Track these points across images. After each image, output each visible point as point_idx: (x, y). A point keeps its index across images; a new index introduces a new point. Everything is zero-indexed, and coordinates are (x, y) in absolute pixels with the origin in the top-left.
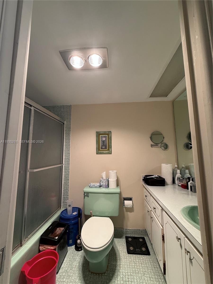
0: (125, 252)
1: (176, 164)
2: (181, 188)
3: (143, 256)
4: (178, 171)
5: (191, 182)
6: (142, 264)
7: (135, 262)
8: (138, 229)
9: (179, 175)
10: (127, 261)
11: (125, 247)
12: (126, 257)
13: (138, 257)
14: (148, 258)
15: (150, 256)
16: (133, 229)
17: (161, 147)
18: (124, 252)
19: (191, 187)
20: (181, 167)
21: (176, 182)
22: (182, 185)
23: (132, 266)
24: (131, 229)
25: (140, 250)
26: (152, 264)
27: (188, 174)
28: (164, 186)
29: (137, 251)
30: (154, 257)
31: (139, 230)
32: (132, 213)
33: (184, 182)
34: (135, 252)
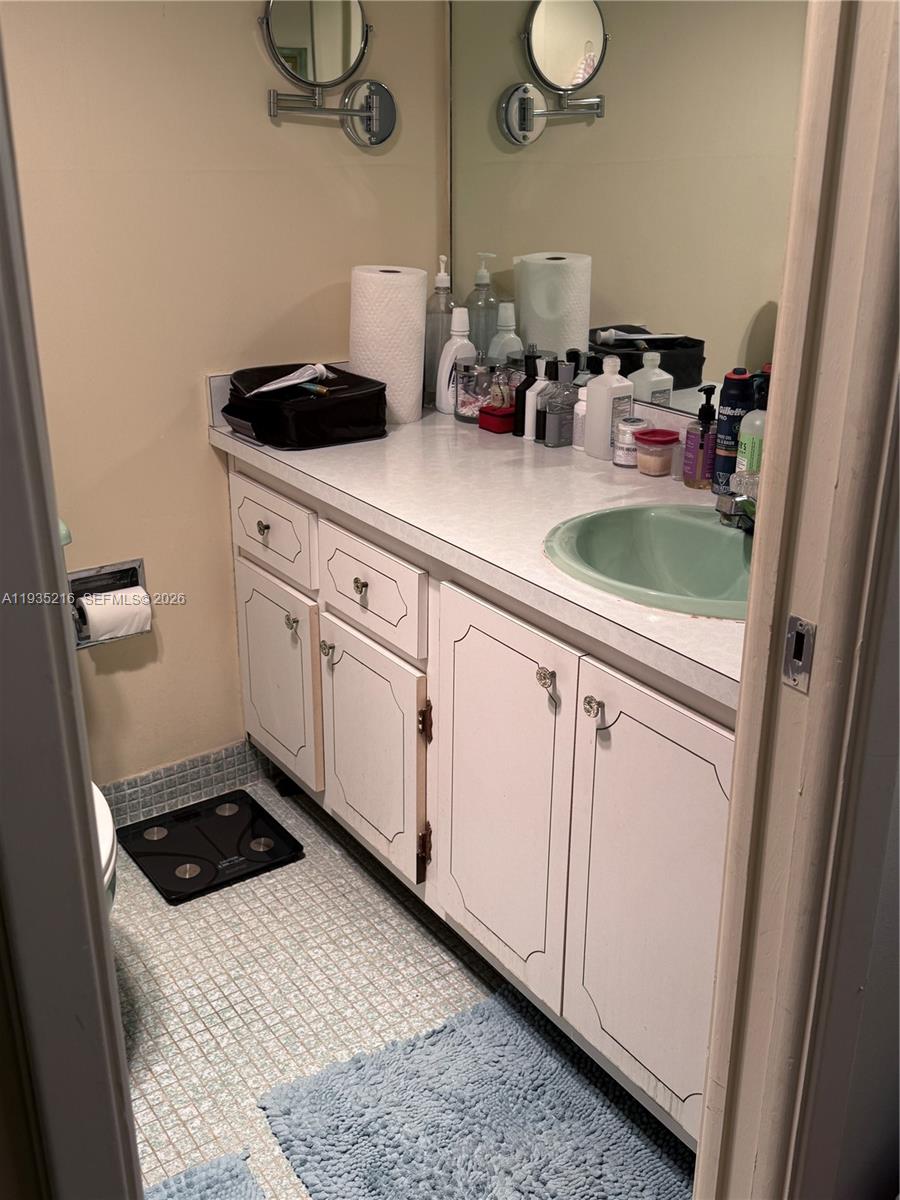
0: (150, 905)
1: (443, 266)
2: (474, 432)
3: (269, 878)
4: (460, 318)
5: (541, 382)
6: (276, 909)
7: (235, 920)
8: (191, 757)
9: (462, 346)
10: (187, 938)
11: (138, 884)
12: (167, 925)
13: (238, 896)
14: (297, 875)
15: (304, 860)
16: (161, 767)
17: (342, 123)
18: (145, 910)
19: (541, 416)
20: (467, 287)
21: (446, 395)
22: (482, 410)
23: (224, 942)
24: (144, 774)
25: (241, 855)
26: (326, 887)
27: (513, 335)
28: (382, 434)
29: (227, 868)
30: (327, 857)
31: (205, 760)
32: (150, 671)
33: (499, 393)
34: (215, 877)
